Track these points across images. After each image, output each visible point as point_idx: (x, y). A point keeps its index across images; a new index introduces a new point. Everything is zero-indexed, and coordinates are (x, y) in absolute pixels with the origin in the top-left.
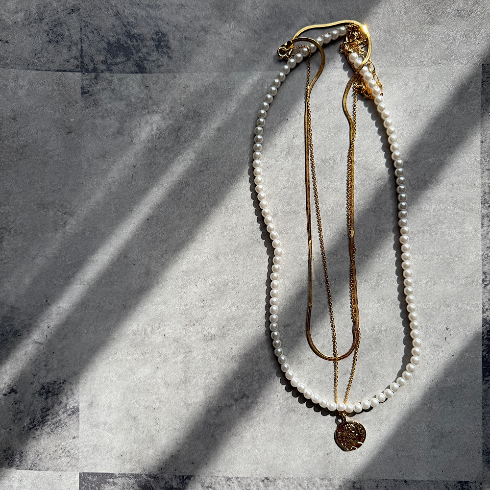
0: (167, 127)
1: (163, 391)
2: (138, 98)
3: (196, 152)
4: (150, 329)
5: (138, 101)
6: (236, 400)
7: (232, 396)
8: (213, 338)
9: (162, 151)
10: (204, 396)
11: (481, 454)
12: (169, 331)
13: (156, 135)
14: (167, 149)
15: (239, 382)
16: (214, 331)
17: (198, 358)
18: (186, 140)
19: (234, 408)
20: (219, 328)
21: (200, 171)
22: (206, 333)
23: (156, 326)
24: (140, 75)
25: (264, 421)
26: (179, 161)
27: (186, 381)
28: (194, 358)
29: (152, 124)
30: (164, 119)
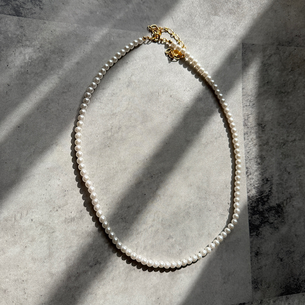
0: (38, 58)
1: (31, 265)
2: (15, 34)
3: (60, 78)
4: (19, 215)
5: (14, 36)
6: (91, 266)
7: (88, 263)
8: (73, 219)
9: (32, 75)
10: (65, 266)
11: (251, 283)
12: (36, 216)
13: (28, 63)
14: (36, 73)
15: (93, 252)
16: (73, 215)
17: (60, 237)
18: (52, 69)
19: (89, 273)
20: (77, 212)
21: (64, 92)
22: (67, 216)
23: (25, 212)
24: (17, 17)
25: (113, 280)
26: (46, 83)
27: (50, 255)
28: (57, 237)
29: (25, 55)
30: (35, 52)
